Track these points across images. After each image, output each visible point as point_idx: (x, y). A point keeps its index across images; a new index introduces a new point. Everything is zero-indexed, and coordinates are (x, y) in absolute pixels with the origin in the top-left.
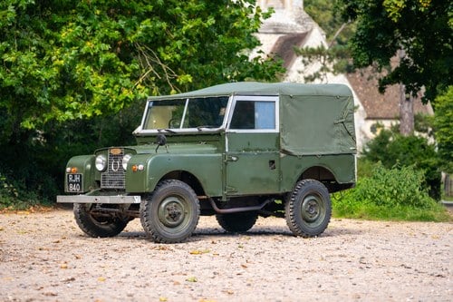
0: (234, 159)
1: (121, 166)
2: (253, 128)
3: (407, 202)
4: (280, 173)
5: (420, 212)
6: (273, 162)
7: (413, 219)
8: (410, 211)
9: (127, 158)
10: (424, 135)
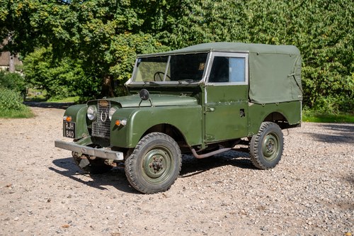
0: (212, 109)
1: (108, 117)
2: (228, 81)
3: (12, 107)
4: (249, 120)
5: (18, 113)
6: (243, 110)
7: (15, 117)
8: (14, 112)
9: (112, 111)
10: (19, 72)
